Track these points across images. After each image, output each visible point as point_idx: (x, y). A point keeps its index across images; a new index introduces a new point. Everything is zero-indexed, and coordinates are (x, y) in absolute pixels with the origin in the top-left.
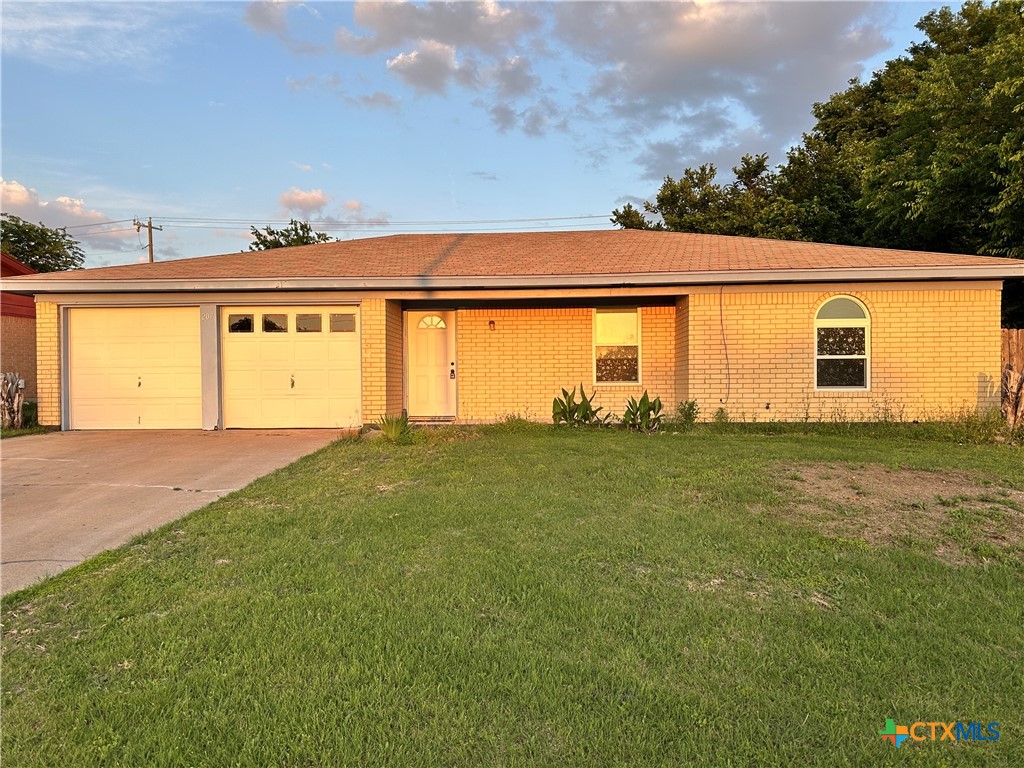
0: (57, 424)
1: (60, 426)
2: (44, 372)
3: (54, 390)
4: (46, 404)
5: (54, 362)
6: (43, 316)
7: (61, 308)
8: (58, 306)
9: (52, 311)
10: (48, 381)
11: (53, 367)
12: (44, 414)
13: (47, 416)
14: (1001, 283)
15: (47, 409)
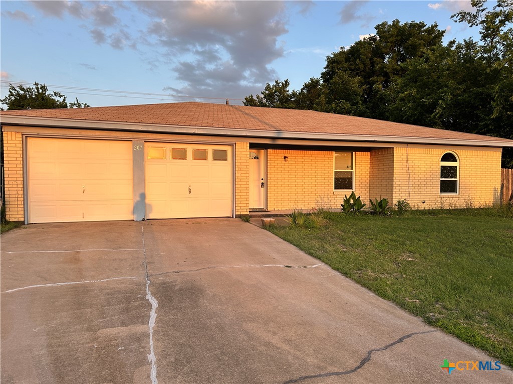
0: (22, 220)
1: (24, 221)
2: (11, 183)
3: (20, 196)
4: (14, 206)
5: (19, 176)
6: (9, 142)
7: (24, 136)
8: (22, 135)
9: (17, 139)
10: (15, 189)
11: (18, 179)
12: (11, 213)
13: (13, 215)
14: (502, 149)
15: (14, 209)
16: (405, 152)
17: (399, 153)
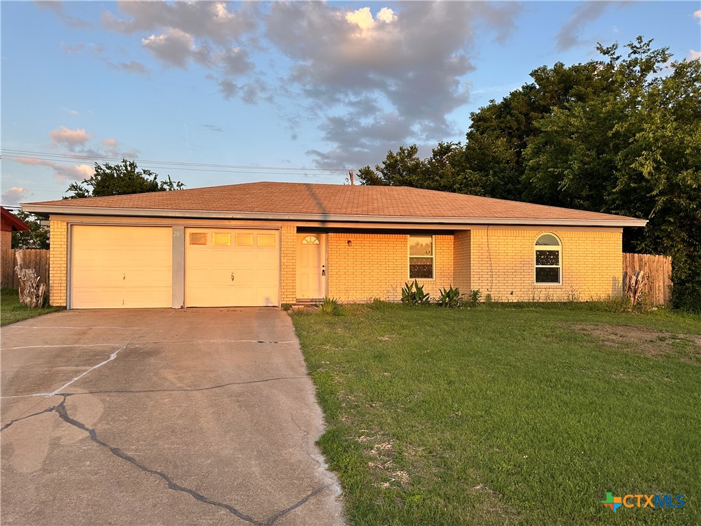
0: (65, 305)
1: (66, 307)
2: (55, 269)
3: (63, 282)
4: (57, 291)
5: (63, 262)
6: (55, 230)
7: (69, 224)
8: (67, 223)
9: (63, 227)
10: (59, 275)
11: (62, 265)
12: (55, 298)
13: (57, 300)
14: (622, 229)
15: (57, 295)
16: (486, 234)
17: (477, 237)
